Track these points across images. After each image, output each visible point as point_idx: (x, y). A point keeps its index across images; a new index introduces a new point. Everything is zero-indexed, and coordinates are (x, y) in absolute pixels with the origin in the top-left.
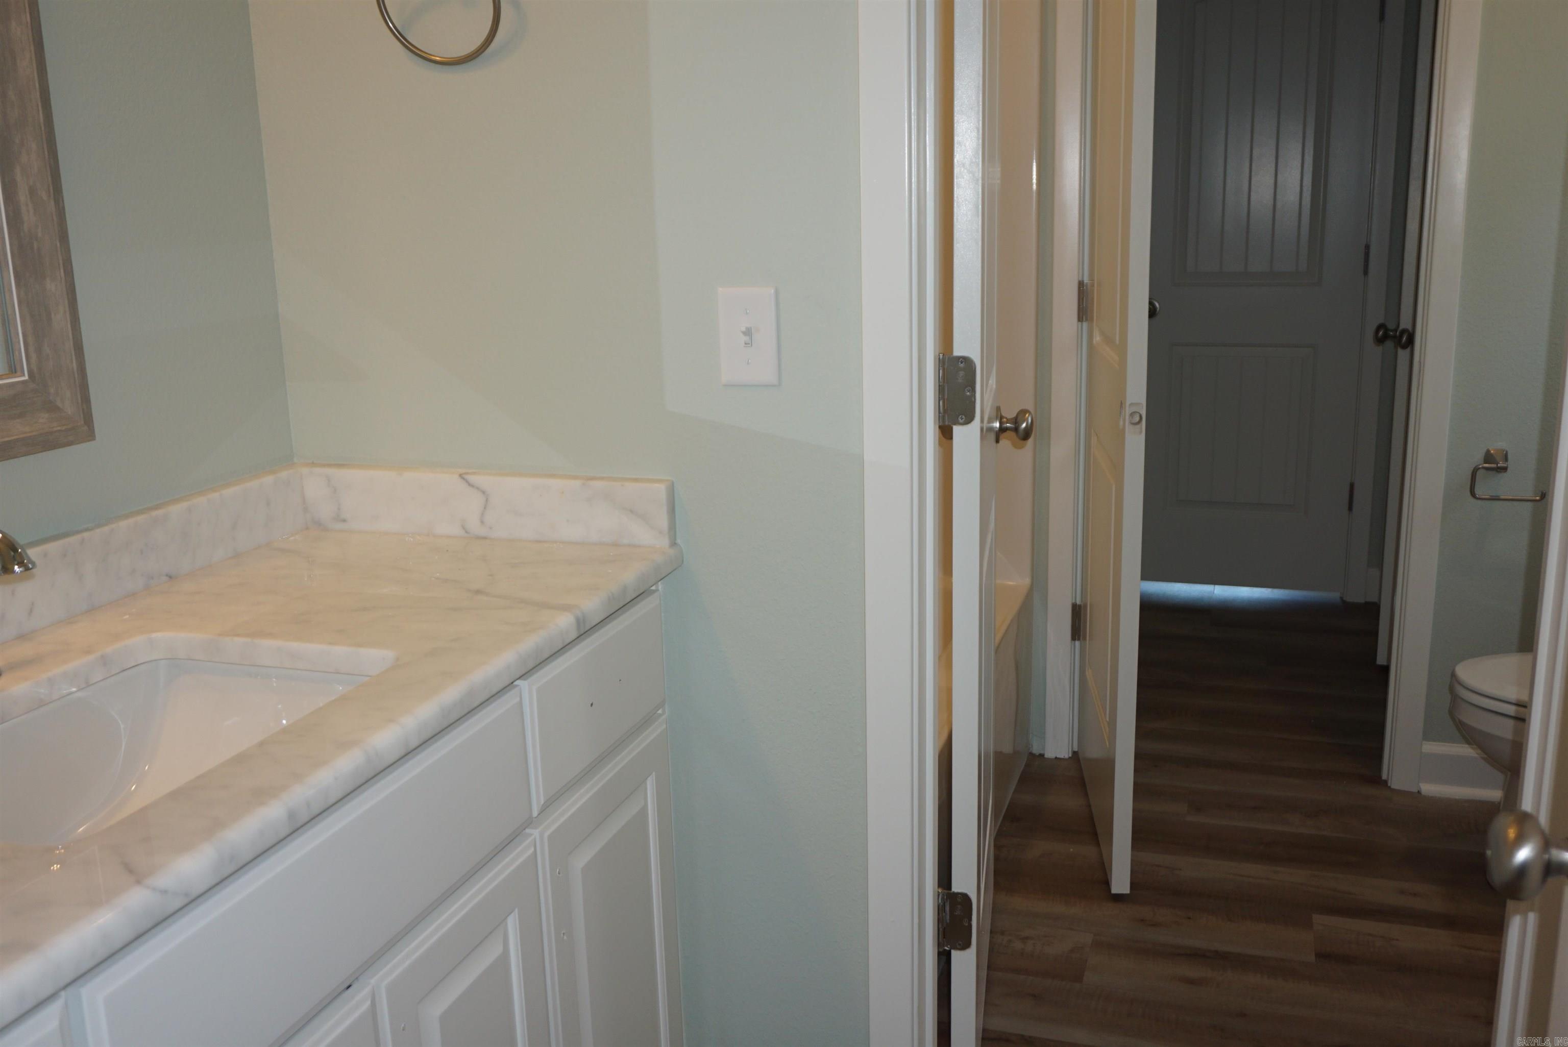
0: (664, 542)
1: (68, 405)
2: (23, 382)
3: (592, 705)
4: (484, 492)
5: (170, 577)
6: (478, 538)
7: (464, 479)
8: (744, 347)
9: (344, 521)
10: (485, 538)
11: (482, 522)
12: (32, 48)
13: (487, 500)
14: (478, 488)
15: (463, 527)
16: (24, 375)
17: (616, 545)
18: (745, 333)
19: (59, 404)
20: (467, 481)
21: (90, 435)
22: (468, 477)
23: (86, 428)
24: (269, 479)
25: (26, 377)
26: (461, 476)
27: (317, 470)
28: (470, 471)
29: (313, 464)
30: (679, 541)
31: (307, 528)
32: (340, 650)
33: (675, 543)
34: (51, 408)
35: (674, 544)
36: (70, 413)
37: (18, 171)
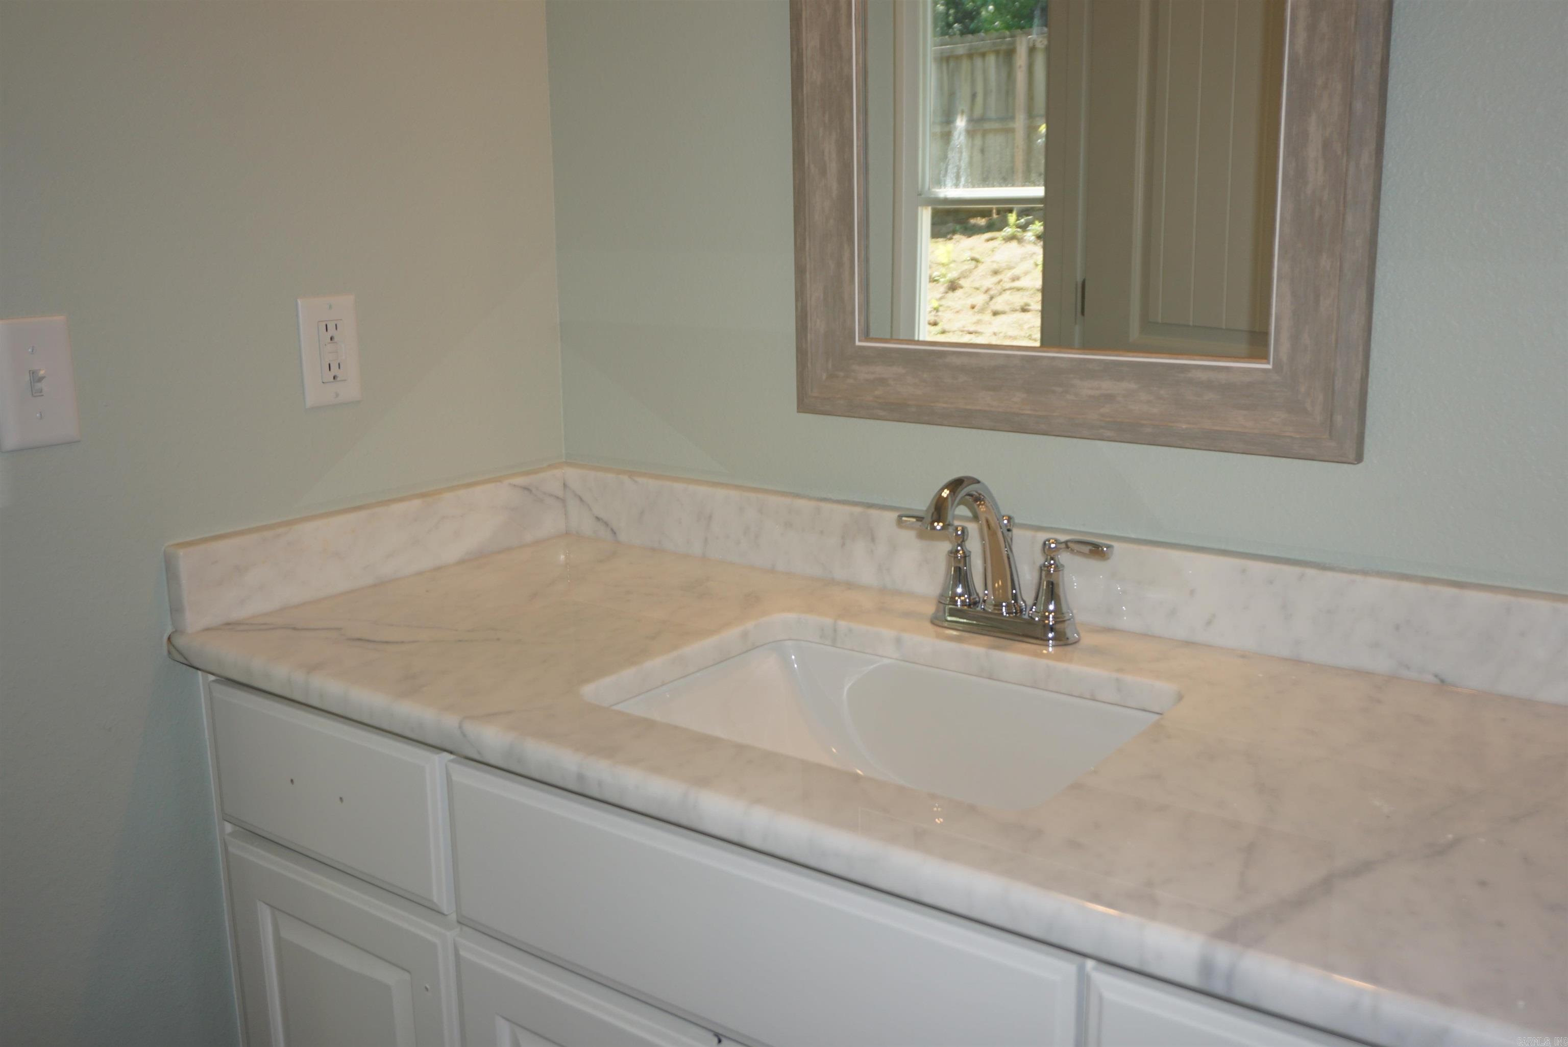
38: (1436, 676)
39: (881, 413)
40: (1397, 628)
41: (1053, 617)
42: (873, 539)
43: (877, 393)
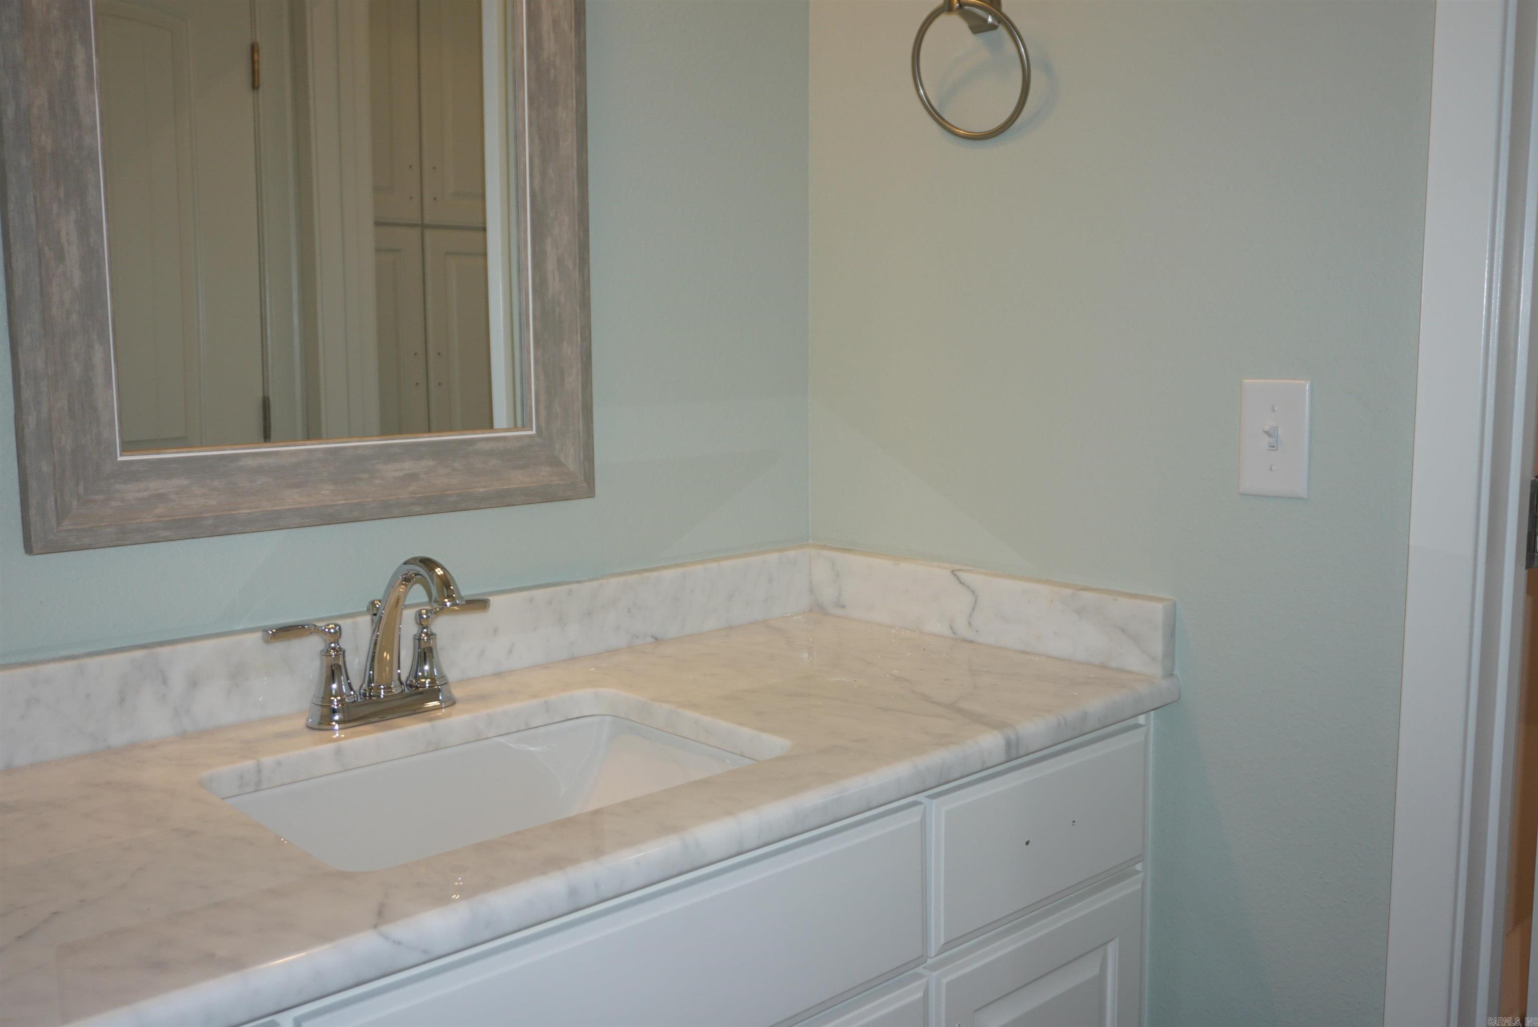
0: (1157, 671)
1: (571, 462)
2: (531, 436)
3: (1027, 843)
4: (973, 592)
5: (656, 639)
6: (965, 640)
7: (955, 575)
8: (1268, 450)
9: (843, 607)
10: (971, 642)
11: (970, 624)
12: (575, 130)
13: (976, 601)
14: (968, 587)
15: (951, 628)
16: (532, 430)
17: (1103, 667)
18: (1267, 433)
19: (563, 459)
20: (958, 579)
21: (590, 492)
22: (959, 574)
23: (585, 485)
24: (773, 557)
25: (534, 432)
26: (953, 572)
27: (825, 553)
28: (965, 568)
29: (824, 547)
30: (1177, 672)
31: (811, 611)
32: (746, 732)
33: (1172, 674)
34: (554, 462)
35: (1169, 674)
36: (572, 469)
37: (549, 241)
38: (653, 637)
39: (164, 534)
40: (629, 611)
41: (429, 683)
42: (165, 682)
43: (157, 511)
